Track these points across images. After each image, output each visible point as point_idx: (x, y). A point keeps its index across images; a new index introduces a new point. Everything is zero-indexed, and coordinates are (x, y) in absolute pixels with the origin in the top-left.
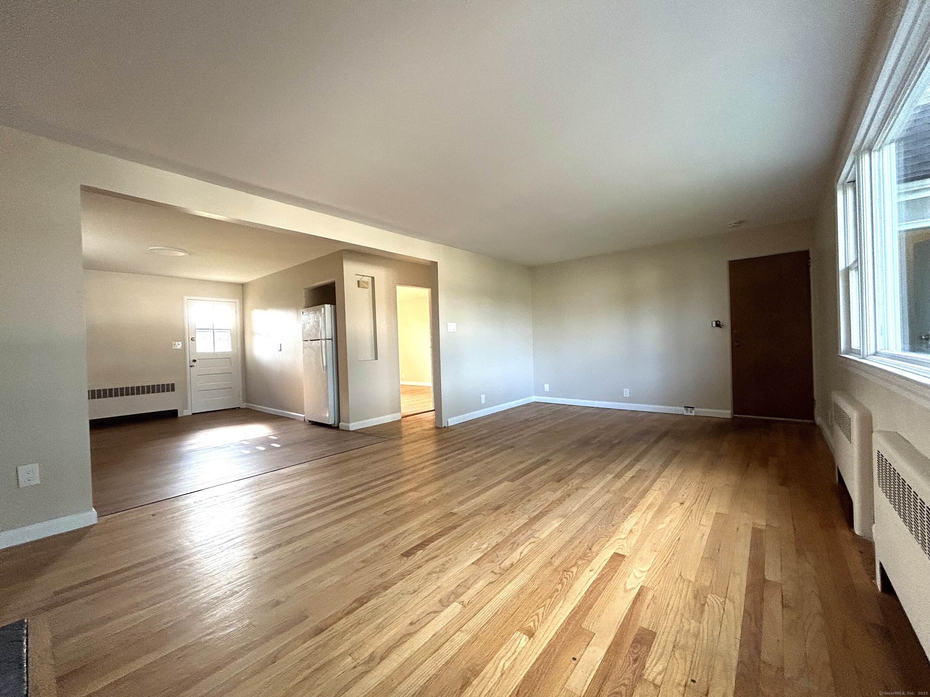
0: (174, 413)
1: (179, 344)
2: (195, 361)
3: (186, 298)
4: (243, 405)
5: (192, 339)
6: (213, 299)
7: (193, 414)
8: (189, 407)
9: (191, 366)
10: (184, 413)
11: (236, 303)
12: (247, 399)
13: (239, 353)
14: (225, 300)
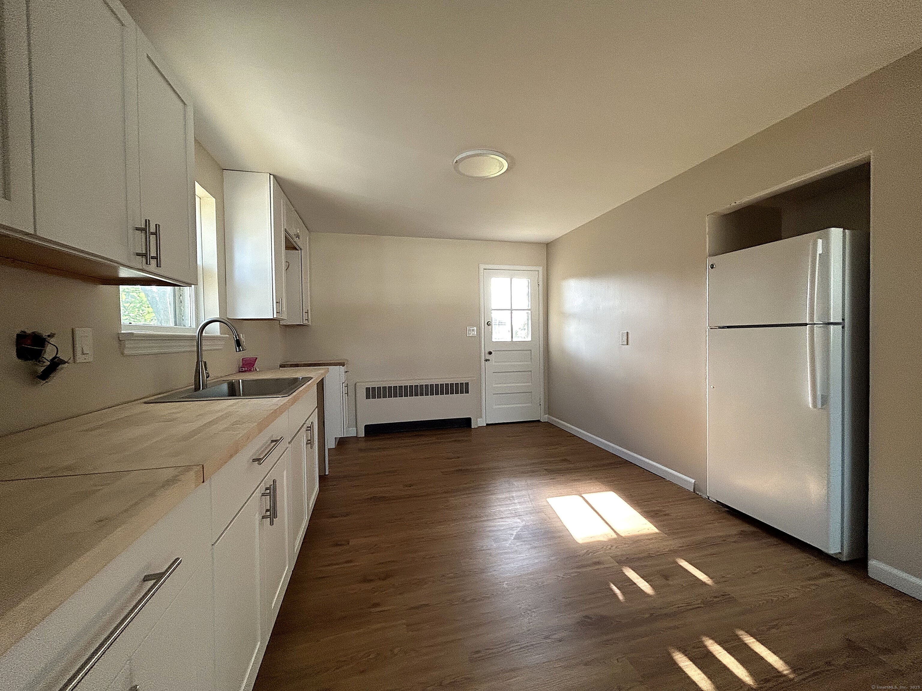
0: (467, 422)
1: (473, 330)
2: (490, 353)
3: (482, 267)
4: (545, 418)
5: (487, 323)
6: (512, 267)
7: (487, 425)
8: (484, 416)
9: (486, 360)
10: (478, 422)
11: (538, 271)
12: (550, 409)
13: (542, 343)
14: (524, 268)
